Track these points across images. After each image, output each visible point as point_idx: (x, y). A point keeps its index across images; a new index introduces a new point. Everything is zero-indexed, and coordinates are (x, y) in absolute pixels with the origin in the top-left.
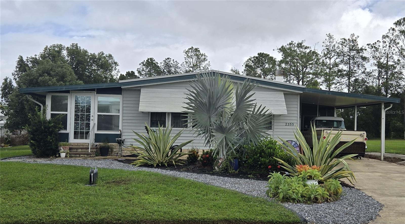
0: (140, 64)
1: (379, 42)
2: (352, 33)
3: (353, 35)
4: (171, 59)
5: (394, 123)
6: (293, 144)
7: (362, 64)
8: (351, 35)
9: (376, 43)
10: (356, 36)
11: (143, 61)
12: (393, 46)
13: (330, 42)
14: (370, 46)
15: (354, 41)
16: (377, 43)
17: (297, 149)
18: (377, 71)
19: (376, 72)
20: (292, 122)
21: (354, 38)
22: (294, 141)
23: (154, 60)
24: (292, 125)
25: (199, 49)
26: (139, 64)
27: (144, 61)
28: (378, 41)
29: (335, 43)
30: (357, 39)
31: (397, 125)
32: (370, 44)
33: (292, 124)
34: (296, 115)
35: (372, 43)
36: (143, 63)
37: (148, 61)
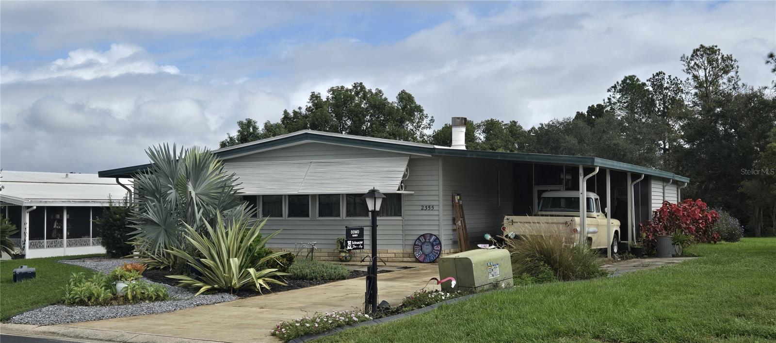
0: (609, 91)
4: (664, 74)
6: (432, 239)
11: (616, 83)
17: (437, 249)
20: (432, 203)
22: (435, 235)
23: (637, 79)
24: (431, 209)
25: (716, 46)
26: (607, 90)
27: (618, 83)
33: (431, 207)
34: (436, 193)
36: (615, 87)
37: (624, 81)
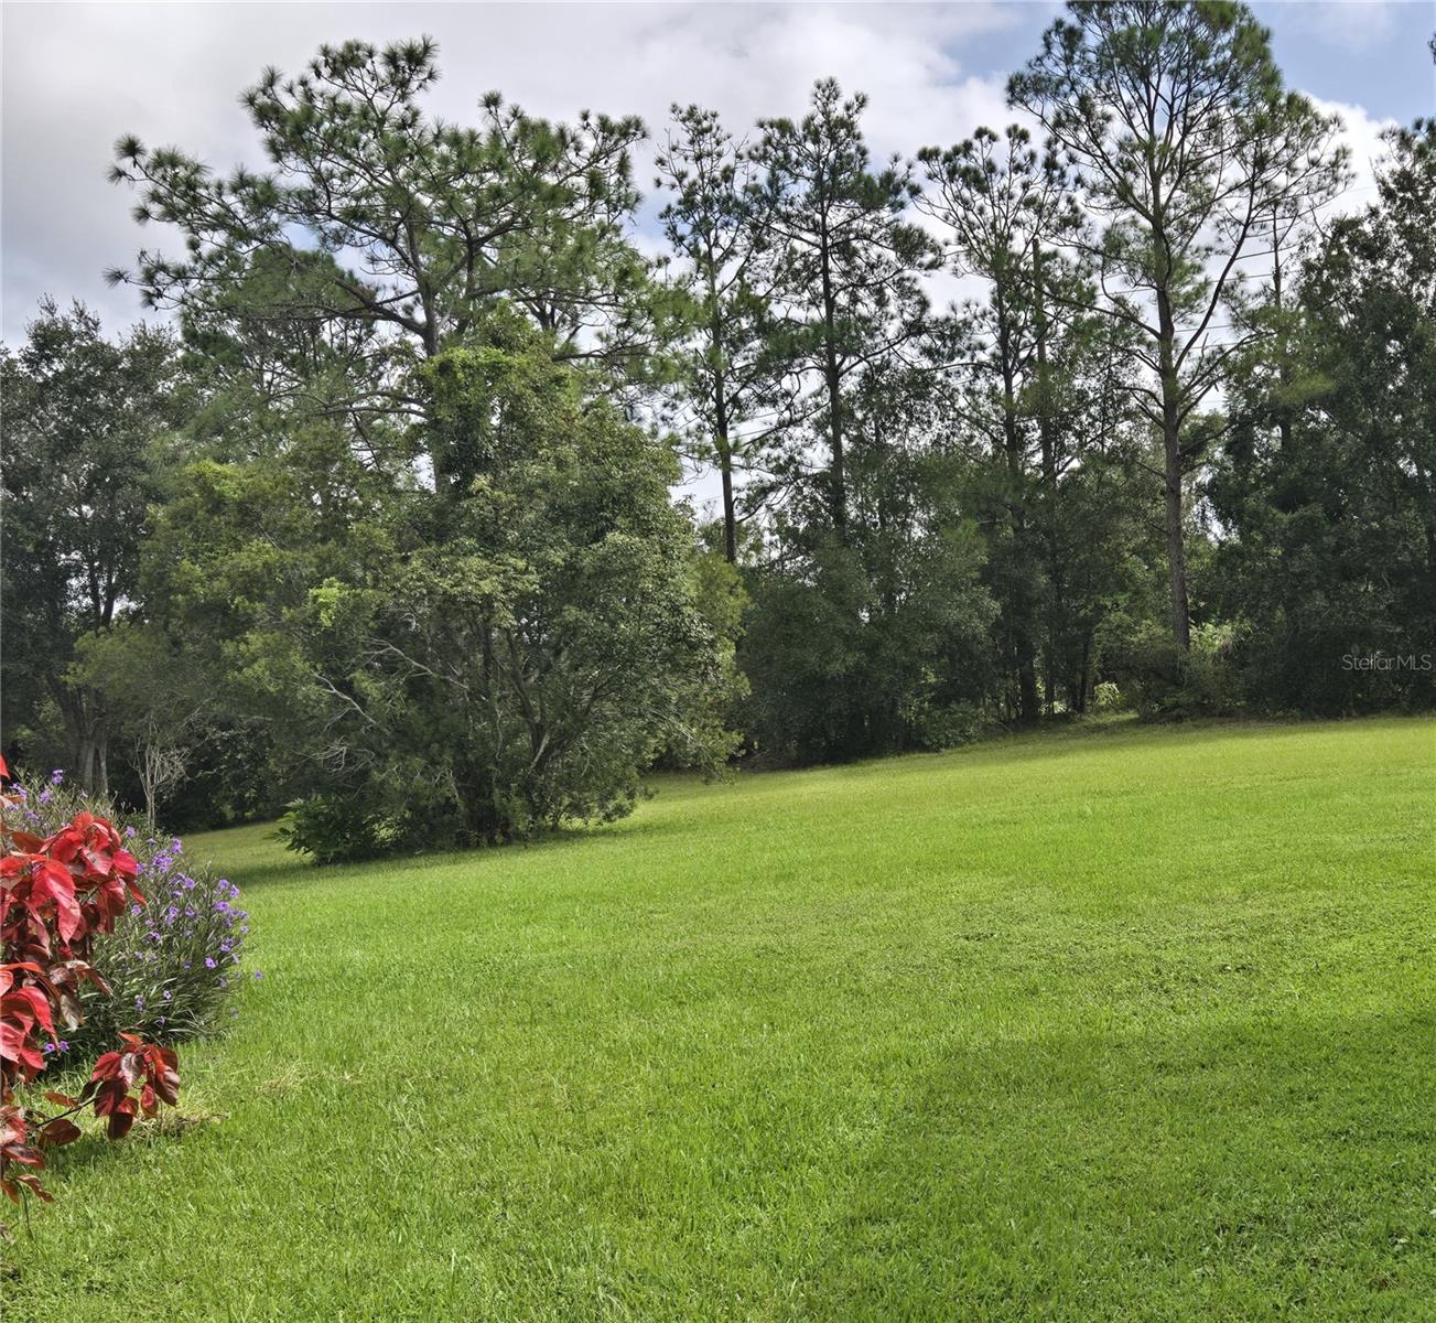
1: (985, 138)
2: (824, 80)
3: (829, 90)
5: (1118, 627)
7: (902, 279)
8: (819, 87)
9: (968, 146)
10: (847, 96)
12: (1072, 160)
13: (698, 158)
14: (937, 166)
15: (839, 129)
16: (976, 143)
18: (994, 320)
19: (986, 329)
21: (838, 110)
28: (980, 133)
29: (728, 160)
30: (855, 117)
31: (1140, 635)
32: (936, 153)
35: (946, 148)
